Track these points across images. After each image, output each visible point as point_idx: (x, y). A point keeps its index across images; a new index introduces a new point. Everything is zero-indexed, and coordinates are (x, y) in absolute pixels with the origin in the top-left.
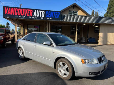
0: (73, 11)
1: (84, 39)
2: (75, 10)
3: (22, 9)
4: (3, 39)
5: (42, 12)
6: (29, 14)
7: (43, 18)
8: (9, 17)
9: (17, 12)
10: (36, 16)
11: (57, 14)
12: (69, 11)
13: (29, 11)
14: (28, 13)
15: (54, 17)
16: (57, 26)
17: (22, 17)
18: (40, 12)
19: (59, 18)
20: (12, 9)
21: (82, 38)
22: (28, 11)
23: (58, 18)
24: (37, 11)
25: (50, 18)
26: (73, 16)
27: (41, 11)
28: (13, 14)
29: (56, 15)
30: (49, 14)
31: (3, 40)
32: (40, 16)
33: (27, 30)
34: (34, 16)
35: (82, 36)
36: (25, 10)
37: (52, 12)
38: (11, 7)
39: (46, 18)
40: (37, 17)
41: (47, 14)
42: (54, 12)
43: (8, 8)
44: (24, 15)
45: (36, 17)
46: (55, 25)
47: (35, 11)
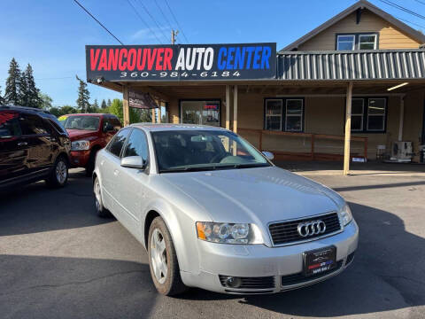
1: (406, 147)
3: (140, 50)
4: (88, 148)
5: (203, 54)
6: (162, 63)
7: (210, 72)
8: (103, 79)
9: (125, 60)
10: (183, 69)
11: (260, 53)
12: (337, 35)
13: (162, 55)
14: (160, 59)
15: (248, 67)
17: (139, 77)
18: (197, 54)
20: (111, 51)
21: (396, 146)
22: (159, 55)
23: (262, 67)
24: (189, 50)
25: (232, 72)
27: (201, 50)
28: (115, 69)
29: (257, 57)
30: (230, 58)
31: (88, 153)
32: (199, 68)
33: (180, 117)
34: (177, 69)
36: (149, 50)
37: (241, 50)
38: (108, 48)
39: (220, 73)
40: (186, 70)
41: (224, 58)
42: (250, 50)
43: (98, 51)
44: (146, 70)
45: (183, 72)
47: (182, 50)
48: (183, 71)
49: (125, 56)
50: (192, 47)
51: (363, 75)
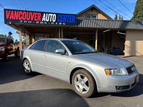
0: (92, 15)
1: (106, 49)
2: (94, 13)
3: (28, 13)
4: (4, 50)
6: (37, 18)
7: (55, 23)
9: (21, 16)
11: (72, 17)
12: (86, 14)
13: (37, 15)
14: (36, 17)
15: (68, 22)
16: (71, 34)
17: (28, 23)
18: (50, 16)
19: (74, 22)
20: (15, 12)
21: (103, 49)
22: (35, 15)
23: (72, 22)
25: (62, 23)
26: (92, 20)
27: (51, 15)
28: (17, 19)
29: (71, 19)
30: (62, 18)
31: (4, 52)
32: (51, 21)
34: (42, 20)
35: (104, 47)
36: (32, 13)
37: (65, 16)
38: (14, 10)
39: (58, 23)
41: (60, 18)
42: (68, 16)
43: (10, 11)
44: (30, 20)
46: (69, 33)
47: (45, 14)
48: (45, 22)
49: (22, 14)
50: (48, 13)
51: (102, 27)
